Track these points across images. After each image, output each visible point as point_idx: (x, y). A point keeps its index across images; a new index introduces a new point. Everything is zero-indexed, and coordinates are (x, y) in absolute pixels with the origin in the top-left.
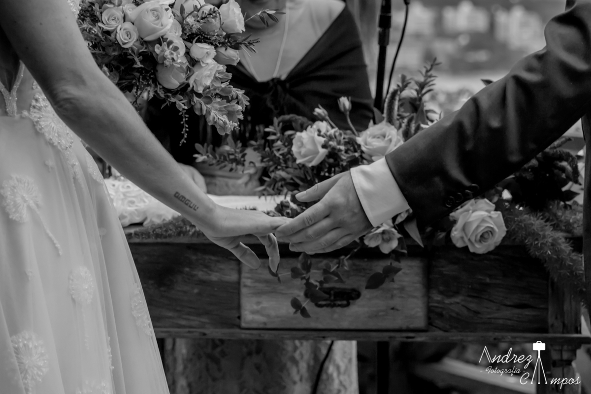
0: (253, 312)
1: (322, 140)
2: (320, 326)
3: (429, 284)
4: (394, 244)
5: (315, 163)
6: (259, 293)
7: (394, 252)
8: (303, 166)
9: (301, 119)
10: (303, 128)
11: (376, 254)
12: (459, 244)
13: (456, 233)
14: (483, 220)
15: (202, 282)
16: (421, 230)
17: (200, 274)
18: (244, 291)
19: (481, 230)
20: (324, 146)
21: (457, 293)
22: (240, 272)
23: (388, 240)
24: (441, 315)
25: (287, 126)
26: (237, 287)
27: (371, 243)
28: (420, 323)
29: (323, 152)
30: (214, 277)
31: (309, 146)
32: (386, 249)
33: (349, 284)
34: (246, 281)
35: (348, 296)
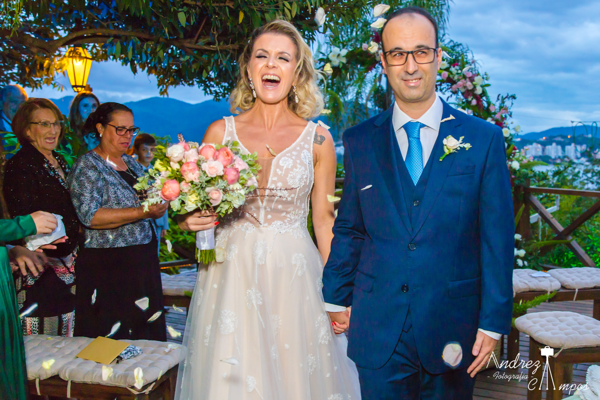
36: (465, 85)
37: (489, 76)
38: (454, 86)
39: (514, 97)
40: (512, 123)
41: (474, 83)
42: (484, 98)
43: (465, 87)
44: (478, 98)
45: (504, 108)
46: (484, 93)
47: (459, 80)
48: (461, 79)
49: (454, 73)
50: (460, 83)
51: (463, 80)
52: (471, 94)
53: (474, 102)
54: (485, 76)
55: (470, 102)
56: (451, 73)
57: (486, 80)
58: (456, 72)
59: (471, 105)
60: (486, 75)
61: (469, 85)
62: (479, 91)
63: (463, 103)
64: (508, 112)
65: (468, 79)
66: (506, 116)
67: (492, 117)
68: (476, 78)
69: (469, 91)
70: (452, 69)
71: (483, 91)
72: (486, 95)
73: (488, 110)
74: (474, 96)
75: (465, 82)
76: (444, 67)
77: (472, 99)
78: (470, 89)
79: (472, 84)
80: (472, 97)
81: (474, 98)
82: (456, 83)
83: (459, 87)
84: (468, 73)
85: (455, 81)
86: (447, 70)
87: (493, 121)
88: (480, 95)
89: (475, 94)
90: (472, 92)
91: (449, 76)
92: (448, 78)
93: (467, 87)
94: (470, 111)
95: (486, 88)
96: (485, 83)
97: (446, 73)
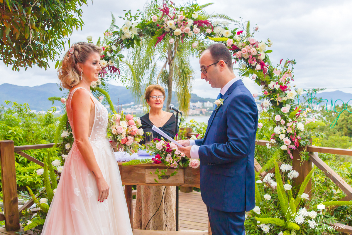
0: (148, 180)
1: (161, 145)
2: (163, 183)
3: (184, 174)
4: (177, 167)
5: (160, 149)
6: (149, 176)
8: (158, 150)
11: (173, 168)
12: (190, 167)
13: (189, 164)
14: (195, 162)
15: (138, 174)
16: (182, 163)
17: (137, 172)
18: (146, 175)
19: (195, 164)
20: (162, 146)
21: (190, 176)
23: (175, 166)
24: (187, 181)
26: (144, 174)
28: (183, 182)
30: (140, 172)
31: (159, 146)
33: (168, 174)
34: (146, 173)
35: (168, 177)
36: (249, 51)
37: (271, 42)
38: (239, 53)
39: (294, 63)
40: (294, 87)
41: (258, 48)
43: (249, 53)
44: (262, 64)
45: (287, 72)
46: (266, 59)
47: (243, 46)
48: (245, 46)
49: (238, 40)
50: (244, 49)
51: (248, 46)
52: (255, 59)
53: (258, 67)
54: (267, 43)
55: (254, 67)
56: (235, 41)
57: (268, 46)
58: (240, 39)
59: (255, 70)
60: (268, 41)
61: (253, 51)
62: (262, 57)
64: (291, 76)
65: (251, 46)
66: (289, 80)
67: (275, 81)
68: (260, 45)
69: (253, 56)
70: (237, 37)
71: (266, 57)
72: (268, 61)
73: (270, 74)
74: (258, 61)
75: (250, 48)
76: (229, 36)
77: (256, 64)
78: (254, 54)
79: (256, 50)
80: (256, 62)
81: (258, 63)
82: (240, 50)
83: (243, 53)
84: (252, 40)
85: (239, 48)
86: (231, 37)
87: (277, 85)
88: (263, 60)
89: (259, 59)
90: (255, 57)
91: (233, 43)
92: (232, 45)
93: (251, 52)
94: (255, 76)
95: (268, 54)
96: (267, 49)
97: (232, 40)
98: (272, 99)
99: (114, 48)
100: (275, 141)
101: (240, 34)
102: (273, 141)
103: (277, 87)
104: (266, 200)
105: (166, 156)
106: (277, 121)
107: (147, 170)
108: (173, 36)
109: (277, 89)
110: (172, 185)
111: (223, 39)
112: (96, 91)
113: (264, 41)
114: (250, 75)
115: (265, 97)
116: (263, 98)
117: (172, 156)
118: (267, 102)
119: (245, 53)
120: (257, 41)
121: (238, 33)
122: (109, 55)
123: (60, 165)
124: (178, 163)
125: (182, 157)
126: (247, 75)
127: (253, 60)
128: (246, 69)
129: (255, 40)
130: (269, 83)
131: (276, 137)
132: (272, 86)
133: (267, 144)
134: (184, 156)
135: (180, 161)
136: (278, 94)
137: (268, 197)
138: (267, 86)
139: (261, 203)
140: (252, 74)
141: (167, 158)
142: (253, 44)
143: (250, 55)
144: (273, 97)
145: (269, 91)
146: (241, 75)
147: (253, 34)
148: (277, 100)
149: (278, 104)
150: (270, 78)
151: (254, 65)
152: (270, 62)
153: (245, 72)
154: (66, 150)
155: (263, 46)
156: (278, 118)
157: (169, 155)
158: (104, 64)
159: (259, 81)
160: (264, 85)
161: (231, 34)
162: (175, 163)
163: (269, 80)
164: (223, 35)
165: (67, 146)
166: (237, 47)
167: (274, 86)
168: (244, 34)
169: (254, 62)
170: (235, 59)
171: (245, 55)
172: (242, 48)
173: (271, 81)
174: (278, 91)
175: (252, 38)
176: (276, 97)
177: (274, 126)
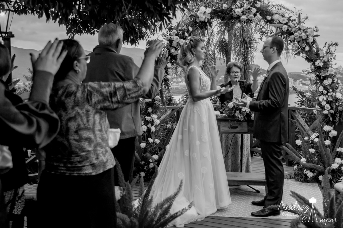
0: (222, 130)
1: (233, 104)
2: (232, 132)
3: (248, 125)
4: (243, 119)
5: (231, 107)
6: (223, 127)
7: (243, 120)
8: (230, 108)
9: (230, 101)
10: (230, 102)
11: (240, 121)
16: (247, 117)
18: (221, 126)
20: (233, 105)
22: (220, 124)
23: (242, 119)
24: (250, 130)
25: (228, 102)
27: (240, 119)
28: (247, 131)
29: (233, 106)
31: (231, 105)
32: (242, 120)
33: (236, 125)
35: (236, 127)
36: (300, 35)
37: (318, 29)
38: (292, 36)
39: (336, 45)
40: (336, 64)
41: (307, 34)
42: (314, 45)
43: (300, 37)
44: (310, 46)
45: (330, 53)
46: (314, 42)
47: (295, 32)
48: (297, 31)
49: (292, 26)
50: (296, 34)
51: (299, 31)
52: (305, 42)
53: (307, 48)
54: (315, 29)
55: (304, 48)
56: (290, 27)
57: (316, 31)
58: (294, 25)
59: (305, 50)
60: (316, 27)
61: (303, 35)
62: (311, 40)
63: (299, 49)
64: (333, 56)
65: (302, 31)
66: (331, 59)
67: (320, 60)
68: (309, 31)
69: (303, 40)
70: (291, 23)
71: (314, 40)
72: (316, 43)
73: (317, 54)
74: (307, 44)
75: (301, 33)
76: (284, 22)
77: (306, 46)
78: (304, 38)
79: (306, 34)
80: (306, 45)
81: (307, 45)
82: (293, 34)
83: (296, 37)
84: (303, 27)
85: (293, 32)
86: (286, 24)
87: (322, 63)
88: (312, 43)
89: (308, 42)
90: (306, 40)
91: (288, 28)
92: (288, 30)
93: (301, 37)
94: (304, 55)
95: (316, 38)
96: (315, 33)
97: (286, 26)
98: (318, 74)
99: (191, 29)
100: (319, 107)
101: (294, 21)
102: (317, 107)
103: (321, 64)
104: (311, 153)
105: (235, 112)
106: (320, 91)
107: (221, 122)
108: (240, 21)
109: (321, 66)
110: (239, 133)
111: (280, 25)
112: (175, 64)
113: (313, 27)
114: (301, 54)
115: (312, 72)
116: (311, 73)
117: (240, 112)
118: (313, 76)
119: (297, 37)
120: (307, 27)
121: (292, 21)
122: (186, 35)
123: (143, 125)
124: (244, 117)
125: (247, 113)
126: (298, 55)
127: (303, 43)
128: (298, 50)
129: (305, 26)
130: (316, 61)
131: (320, 104)
132: (318, 64)
133: (314, 110)
134: (248, 112)
135: (245, 116)
136: (322, 70)
137: (312, 151)
138: (314, 64)
139: (307, 156)
140: (303, 53)
141: (236, 113)
142: (304, 30)
143: (301, 39)
144: (318, 73)
145: (315, 68)
146: (294, 54)
147: (304, 21)
148: (321, 75)
149: (322, 78)
150: (316, 57)
151: (304, 46)
152: (317, 44)
153: (297, 52)
154: (149, 112)
155: (311, 31)
156: (321, 89)
157: (238, 112)
158: (182, 42)
159: (309, 59)
160: (312, 63)
161: (286, 21)
162: (242, 116)
163: (316, 58)
164: (280, 22)
165: (150, 110)
166: (291, 31)
167: (319, 64)
168: (297, 21)
169: (304, 44)
170: (289, 41)
171: (298, 39)
172: (295, 33)
173: (317, 59)
174: (322, 68)
175: (304, 25)
176: (320, 72)
177: (319, 96)
